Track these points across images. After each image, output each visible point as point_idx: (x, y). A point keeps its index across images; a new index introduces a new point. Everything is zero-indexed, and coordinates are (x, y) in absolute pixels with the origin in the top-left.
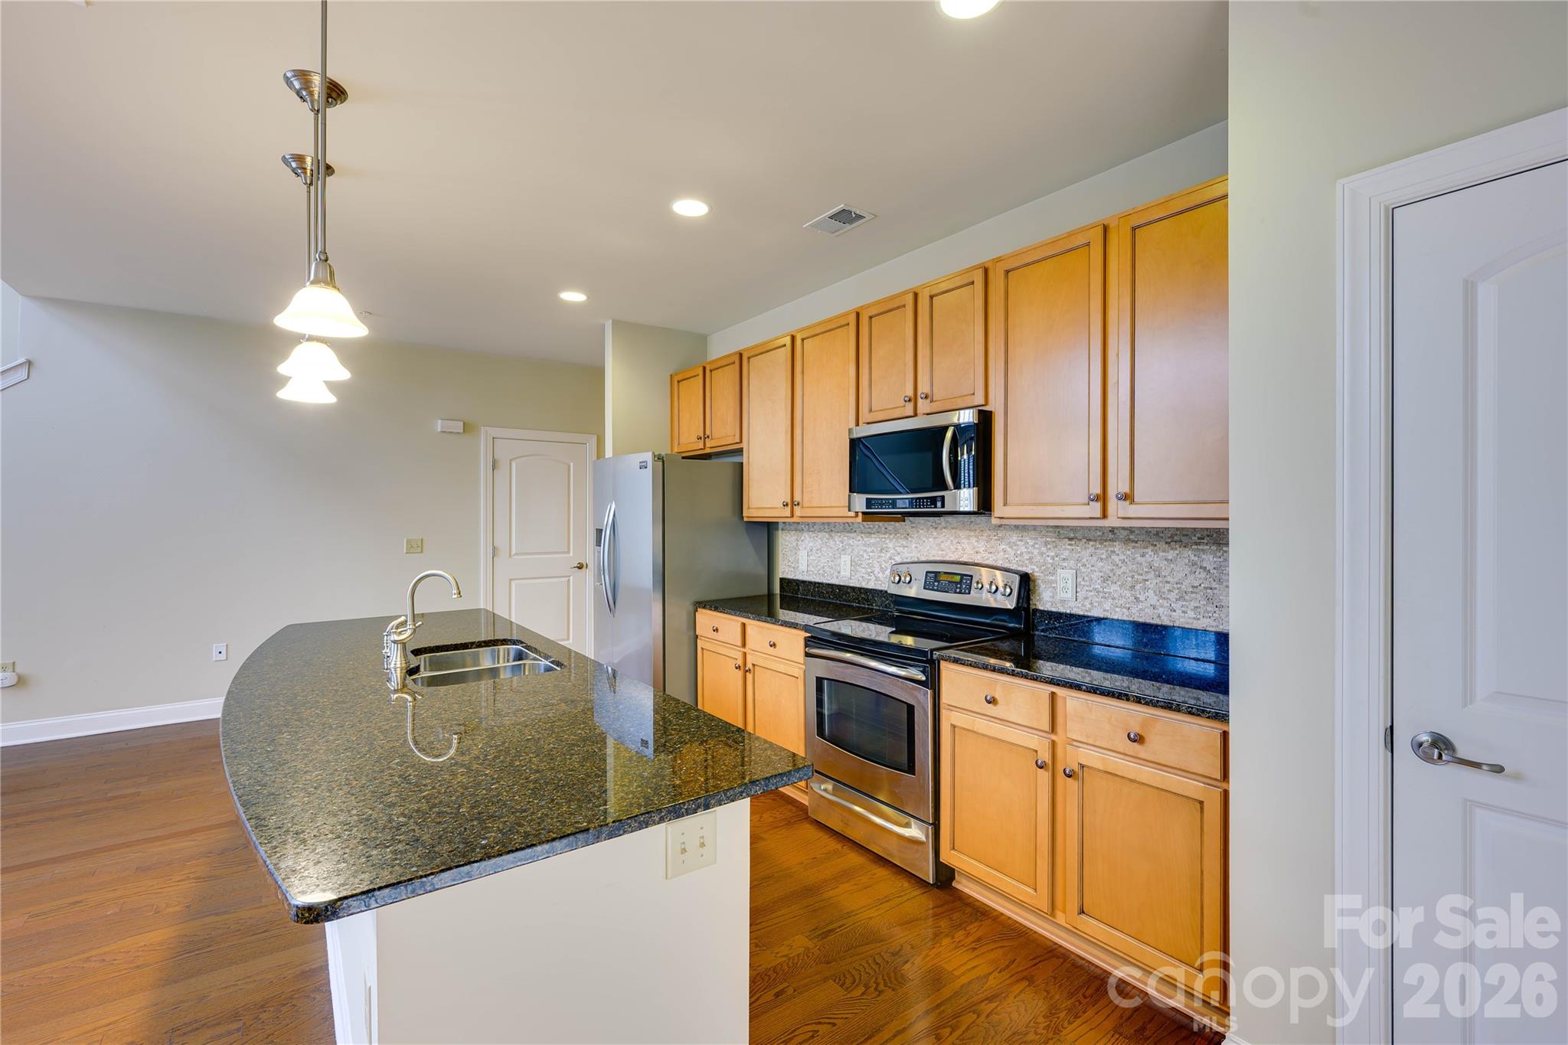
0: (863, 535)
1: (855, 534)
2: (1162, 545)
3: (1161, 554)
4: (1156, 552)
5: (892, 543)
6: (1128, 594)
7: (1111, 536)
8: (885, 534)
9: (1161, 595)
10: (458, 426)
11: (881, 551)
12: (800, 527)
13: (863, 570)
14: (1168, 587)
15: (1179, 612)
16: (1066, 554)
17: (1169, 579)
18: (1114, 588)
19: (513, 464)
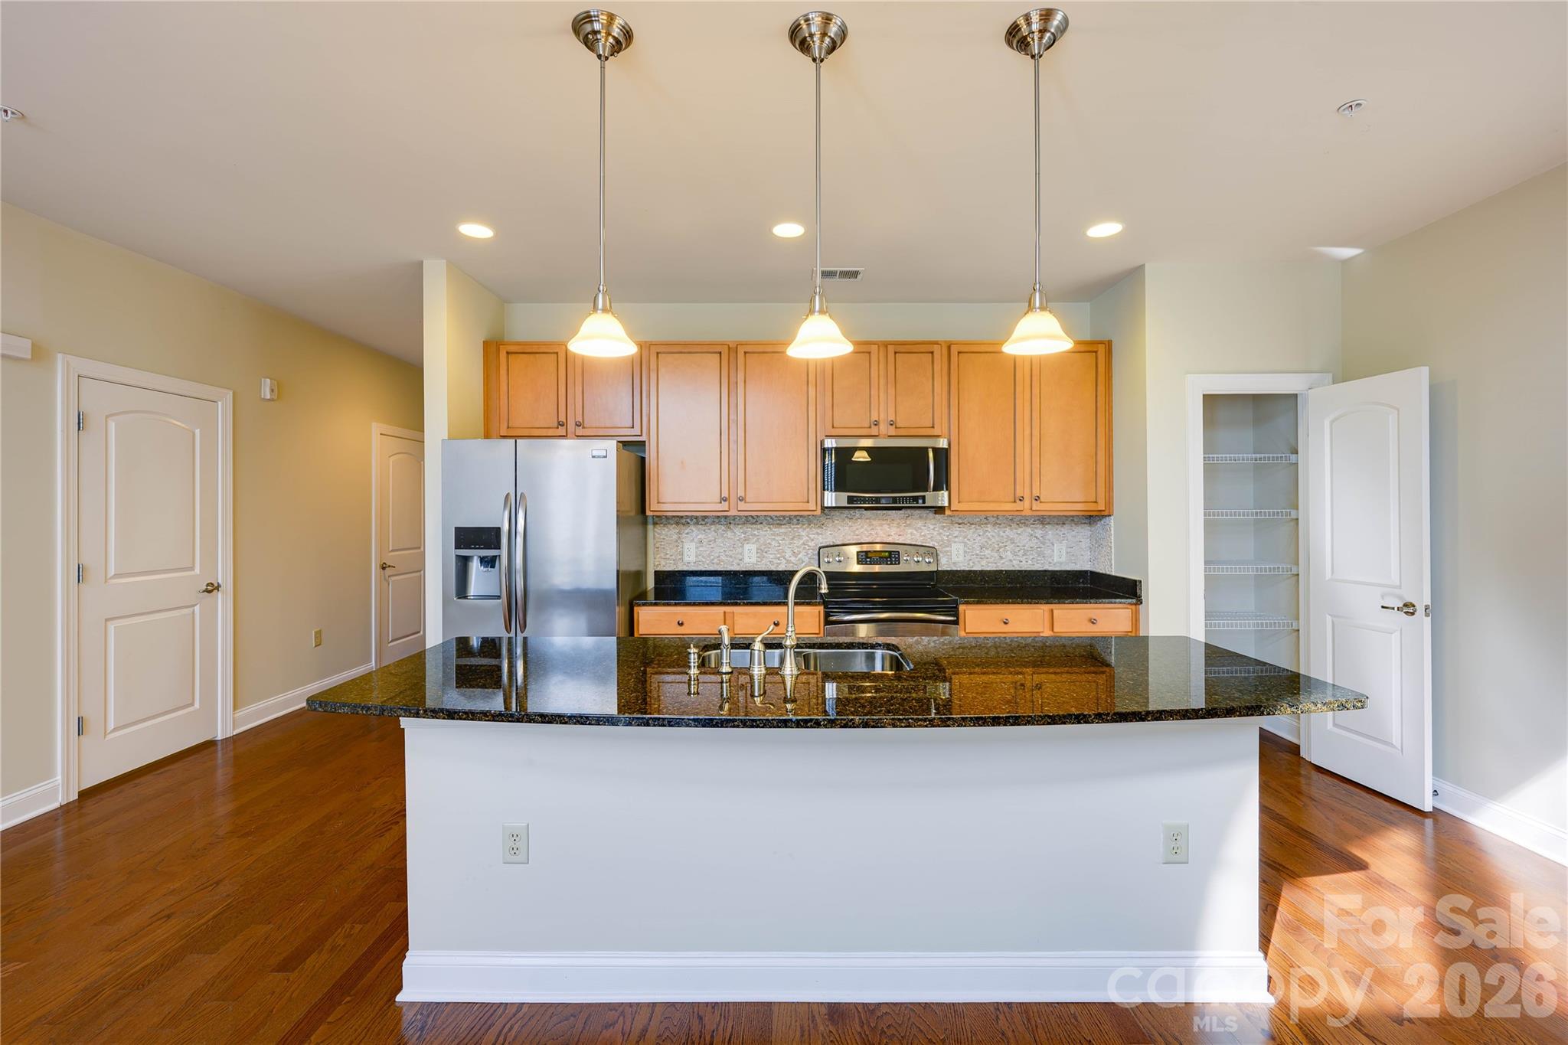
0: (771, 526)
1: (761, 525)
2: (1014, 525)
3: (1015, 531)
4: (1011, 530)
5: (805, 532)
6: (996, 555)
7: (985, 521)
8: (798, 524)
9: (1014, 553)
11: (792, 539)
12: (684, 521)
13: (771, 556)
14: (1018, 549)
15: (1024, 562)
16: (956, 533)
17: (1019, 544)
18: (987, 552)
19: (112, 426)
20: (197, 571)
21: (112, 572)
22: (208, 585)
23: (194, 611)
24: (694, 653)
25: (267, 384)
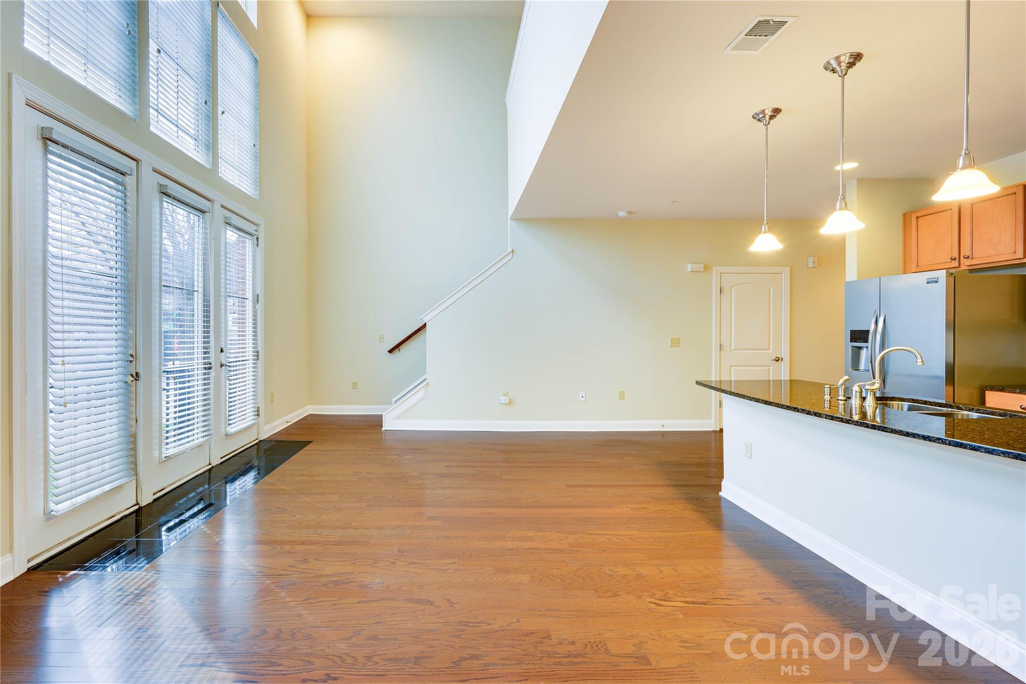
10: (701, 267)
19: (733, 290)
20: (771, 351)
21: (733, 348)
22: (776, 357)
23: (769, 369)
24: (827, 388)
25: (811, 260)
